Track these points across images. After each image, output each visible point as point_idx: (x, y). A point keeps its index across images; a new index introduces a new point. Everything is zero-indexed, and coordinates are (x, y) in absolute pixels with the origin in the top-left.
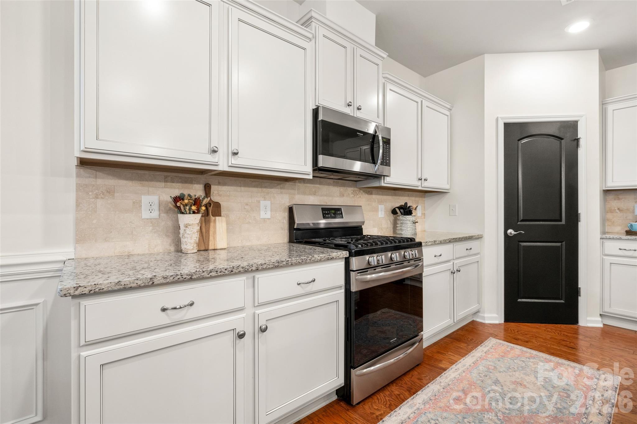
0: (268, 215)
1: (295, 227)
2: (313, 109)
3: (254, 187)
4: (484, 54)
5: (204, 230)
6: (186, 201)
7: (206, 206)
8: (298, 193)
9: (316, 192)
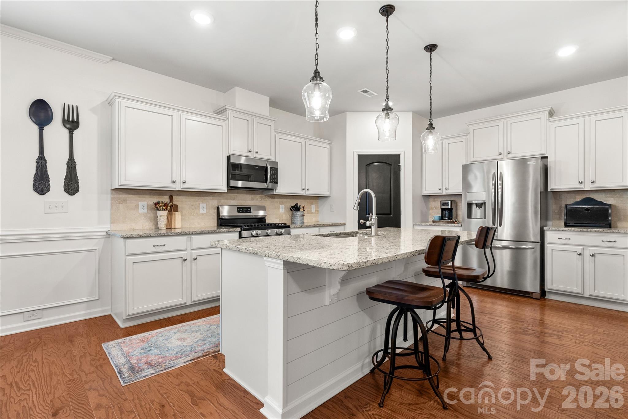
0: (205, 211)
1: (220, 218)
2: (227, 156)
3: (197, 196)
4: (346, 112)
5: (169, 218)
6: (161, 205)
7: (170, 207)
8: (223, 199)
9: (234, 198)
